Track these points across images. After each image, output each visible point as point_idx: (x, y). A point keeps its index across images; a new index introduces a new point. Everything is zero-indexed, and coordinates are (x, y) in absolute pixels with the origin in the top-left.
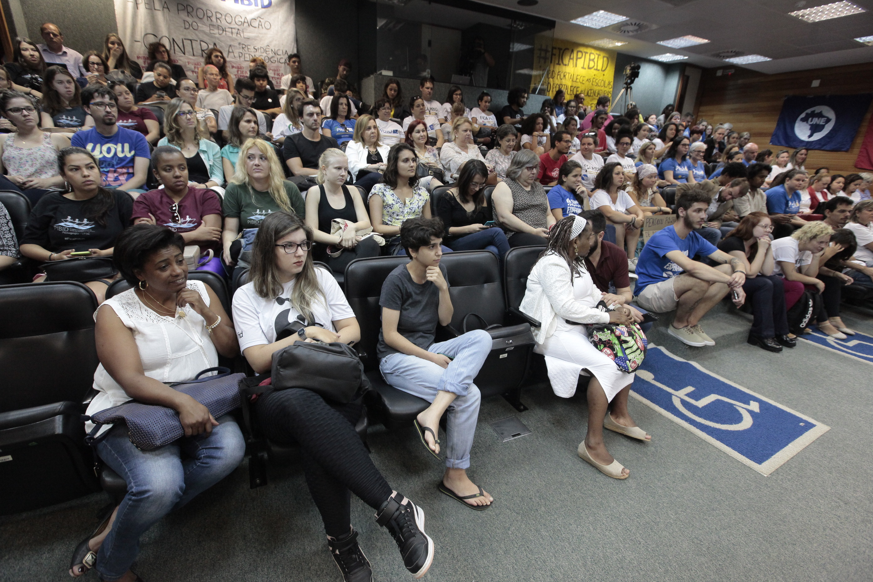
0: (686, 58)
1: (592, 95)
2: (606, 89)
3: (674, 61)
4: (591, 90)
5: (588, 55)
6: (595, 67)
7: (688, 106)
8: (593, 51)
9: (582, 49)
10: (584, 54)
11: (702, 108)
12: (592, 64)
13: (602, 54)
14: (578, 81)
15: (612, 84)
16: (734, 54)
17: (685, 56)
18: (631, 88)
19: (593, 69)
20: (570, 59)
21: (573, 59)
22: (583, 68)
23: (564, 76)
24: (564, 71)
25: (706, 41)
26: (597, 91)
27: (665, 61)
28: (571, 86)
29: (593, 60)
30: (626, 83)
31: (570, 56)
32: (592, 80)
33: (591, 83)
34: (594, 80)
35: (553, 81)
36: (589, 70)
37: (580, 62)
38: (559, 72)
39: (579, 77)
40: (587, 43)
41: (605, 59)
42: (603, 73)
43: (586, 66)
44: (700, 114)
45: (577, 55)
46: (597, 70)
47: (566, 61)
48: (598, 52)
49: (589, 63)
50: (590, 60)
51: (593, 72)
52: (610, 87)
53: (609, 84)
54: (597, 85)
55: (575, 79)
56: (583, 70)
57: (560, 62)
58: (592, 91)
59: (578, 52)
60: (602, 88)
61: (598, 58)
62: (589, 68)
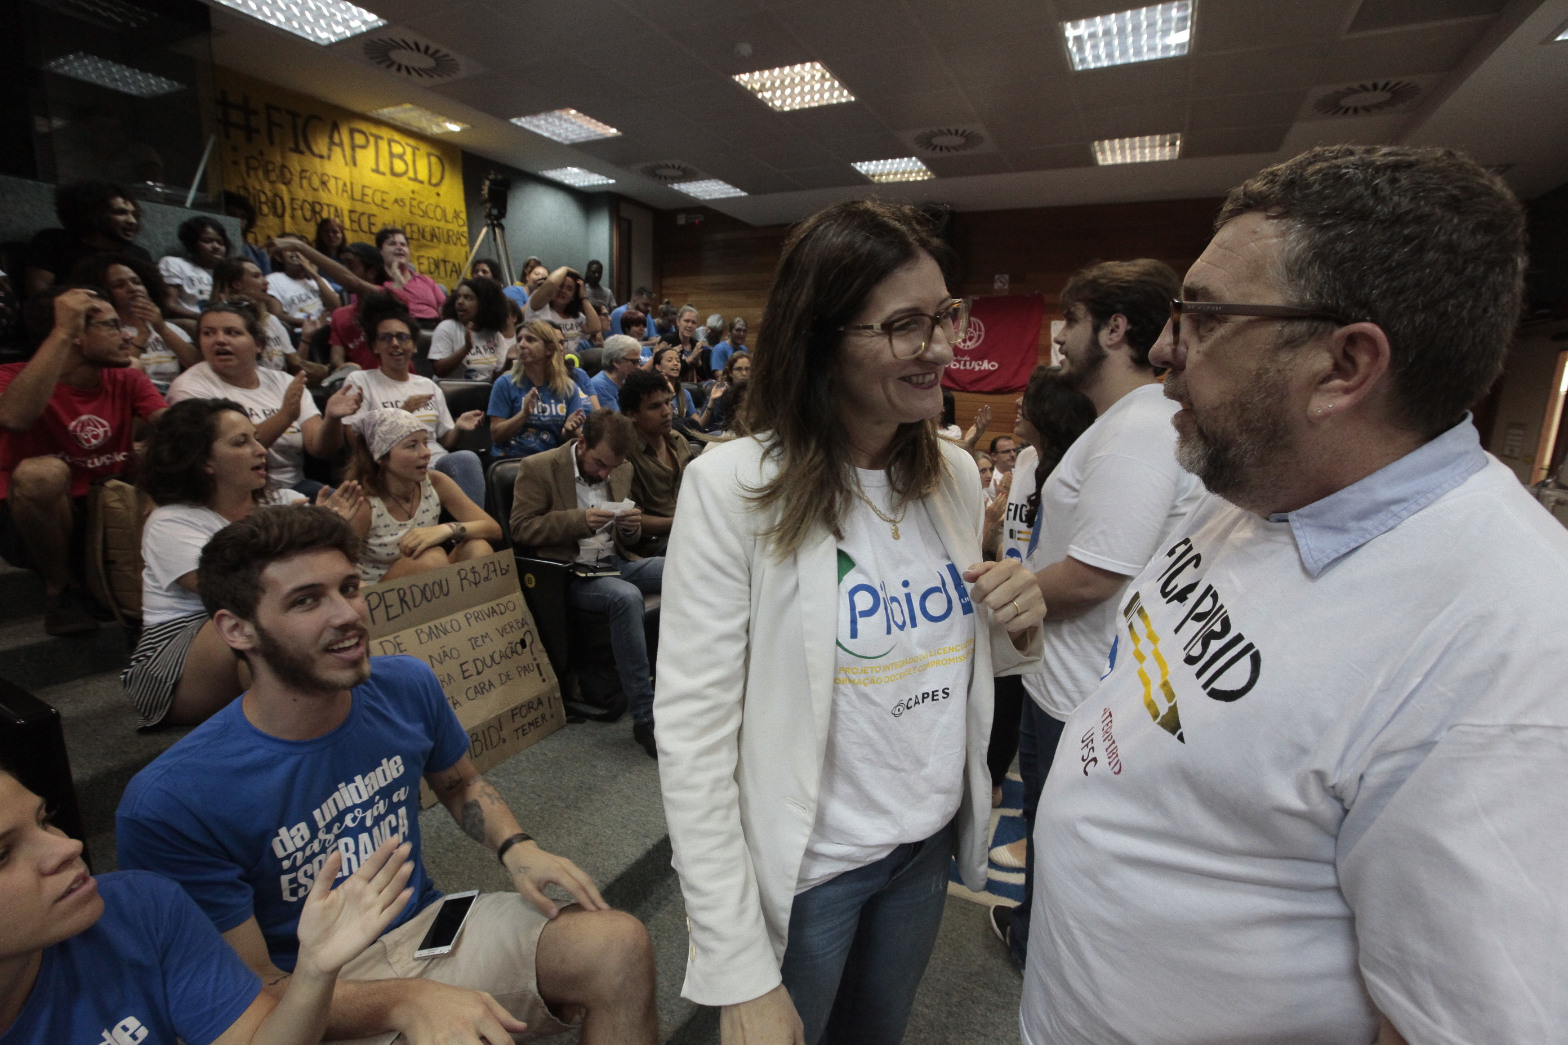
0: (612, 181)
1: (415, 236)
2: (450, 226)
3: (594, 186)
4: (411, 225)
5: (383, 145)
6: (411, 174)
7: (641, 277)
8: (397, 136)
9: (363, 126)
10: (372, 140)
11: (668, 282)
12: (399, 166)
13: (424, 148)
14: (368, 199)
15: (463, 215)
16: (680, 173)
17: (609, 177)
18: (502, 228)
19: (405, 179)
20: (332, 142)
21: (341, 145)
22: (376, 171)
23: (324, 183)
24: (320, 170)
25: (613, 131)
26: (427, 229)
27: (577, 185)
28: (351, 212)
29: (401, 157)
30: (489, 216)
31: (331, 138)
32: (407, 202)
33: (407, 209)
34: (415, 203)
35: (290, 192)
36: (395, 179)
37: (366, 157)
38: (303, 171)
39: (369, 192)
40: (373, 114)
41: (433, 159)
42: (435, 190)
43: (384, 167)
44: (664, 291)
45: (352, 138)
46: (415, 180)
47: (321, 146)
48: (412, 142)
49: (392, 163)
50: (392, 155)
51: (406, 186)
52: (461, 222)
53: (457, 215)
54: (425, 214)
55: (358, 195)
56: (375, 176)
57: (302, 147)
58: (415, 228)
59: (352, 131)
60: (442, 224)
61: (414, 154)
62: (394, 174)
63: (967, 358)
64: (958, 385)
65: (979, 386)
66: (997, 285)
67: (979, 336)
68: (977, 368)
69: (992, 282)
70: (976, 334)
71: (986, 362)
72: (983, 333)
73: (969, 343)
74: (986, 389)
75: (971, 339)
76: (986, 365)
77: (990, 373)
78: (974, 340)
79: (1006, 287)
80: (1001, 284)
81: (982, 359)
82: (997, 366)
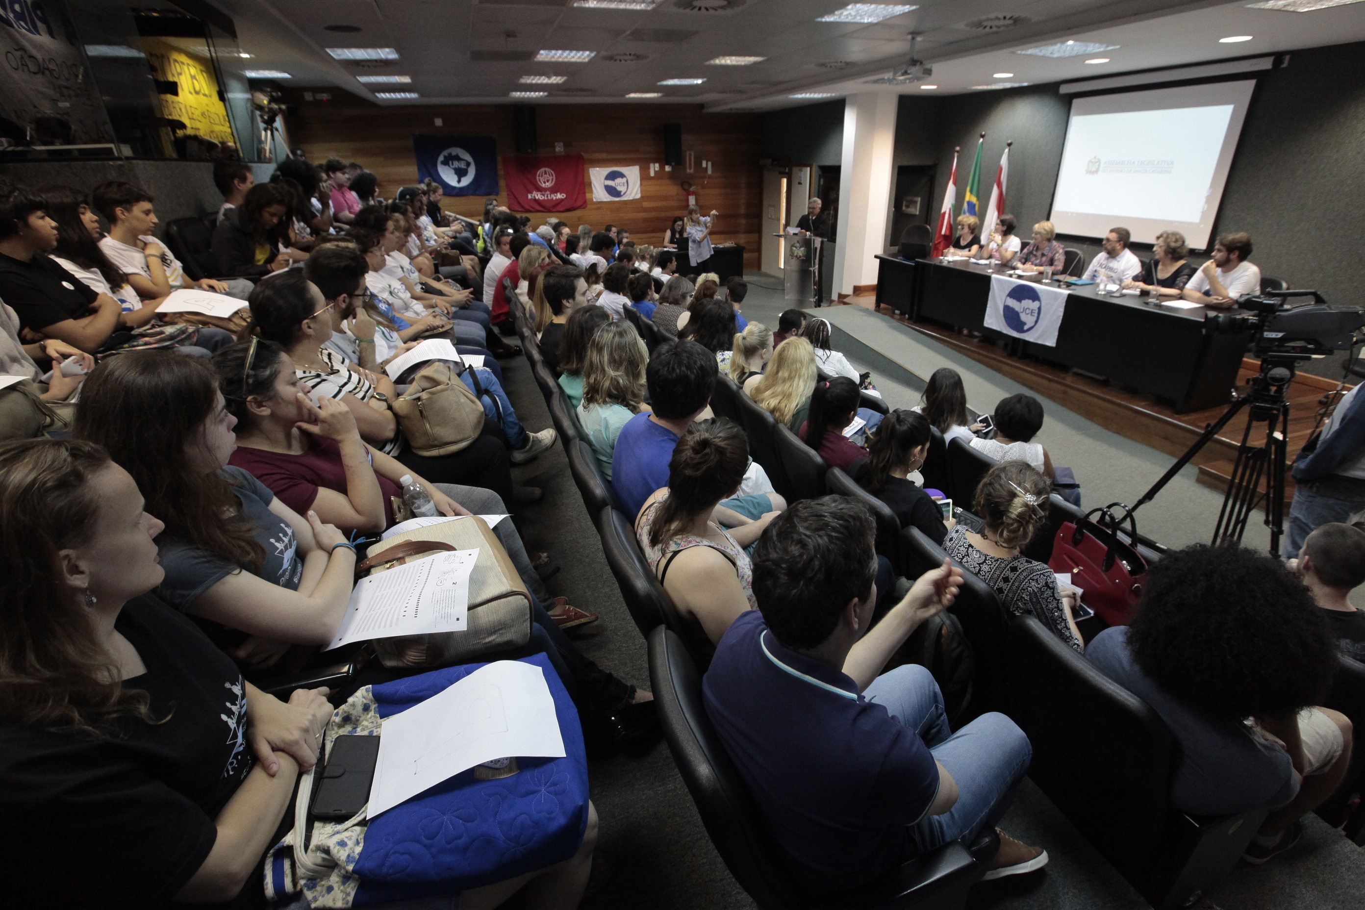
2: (225, 129)
4: (212, 132)
5: (186, 69)
6: (203, 91)
8: (188, 60)
15: (227, 118)
19: (201, 94)
20: (172, 75)
22: (190, 92)
29: (195, 78)
33: (208, 120)
36: (198, 96)
37: (184, 82)
41: (205, 75)
42: (212, 100)
43: (191, 88)
45: (176, 68)
49: (193, 83)
50: (192, 77)
51: (202, 99)
53: (224, 119)
54: (214, 122)
55: (190, 115)
58: (215, 135)
59: (174, 62)
60: (222, 128)
63: (548, 192)
64: (545, 209)
65: (558, 208)
66: (558, 149)
67: (552, 179)
68: (554, 198)
69: (554, 147)
70: (550, 178)
71: (559, 194)
72: (554, 177)
73: (547, 184)
74: (562, 209)
75: (548, 181)
76: (559, 196)
77: (562, 200)
78: (550, 181)
79: (562, 150)
80: (559, 148)
81: (556, 192)
82: (565, 196)
